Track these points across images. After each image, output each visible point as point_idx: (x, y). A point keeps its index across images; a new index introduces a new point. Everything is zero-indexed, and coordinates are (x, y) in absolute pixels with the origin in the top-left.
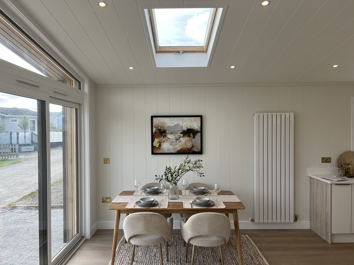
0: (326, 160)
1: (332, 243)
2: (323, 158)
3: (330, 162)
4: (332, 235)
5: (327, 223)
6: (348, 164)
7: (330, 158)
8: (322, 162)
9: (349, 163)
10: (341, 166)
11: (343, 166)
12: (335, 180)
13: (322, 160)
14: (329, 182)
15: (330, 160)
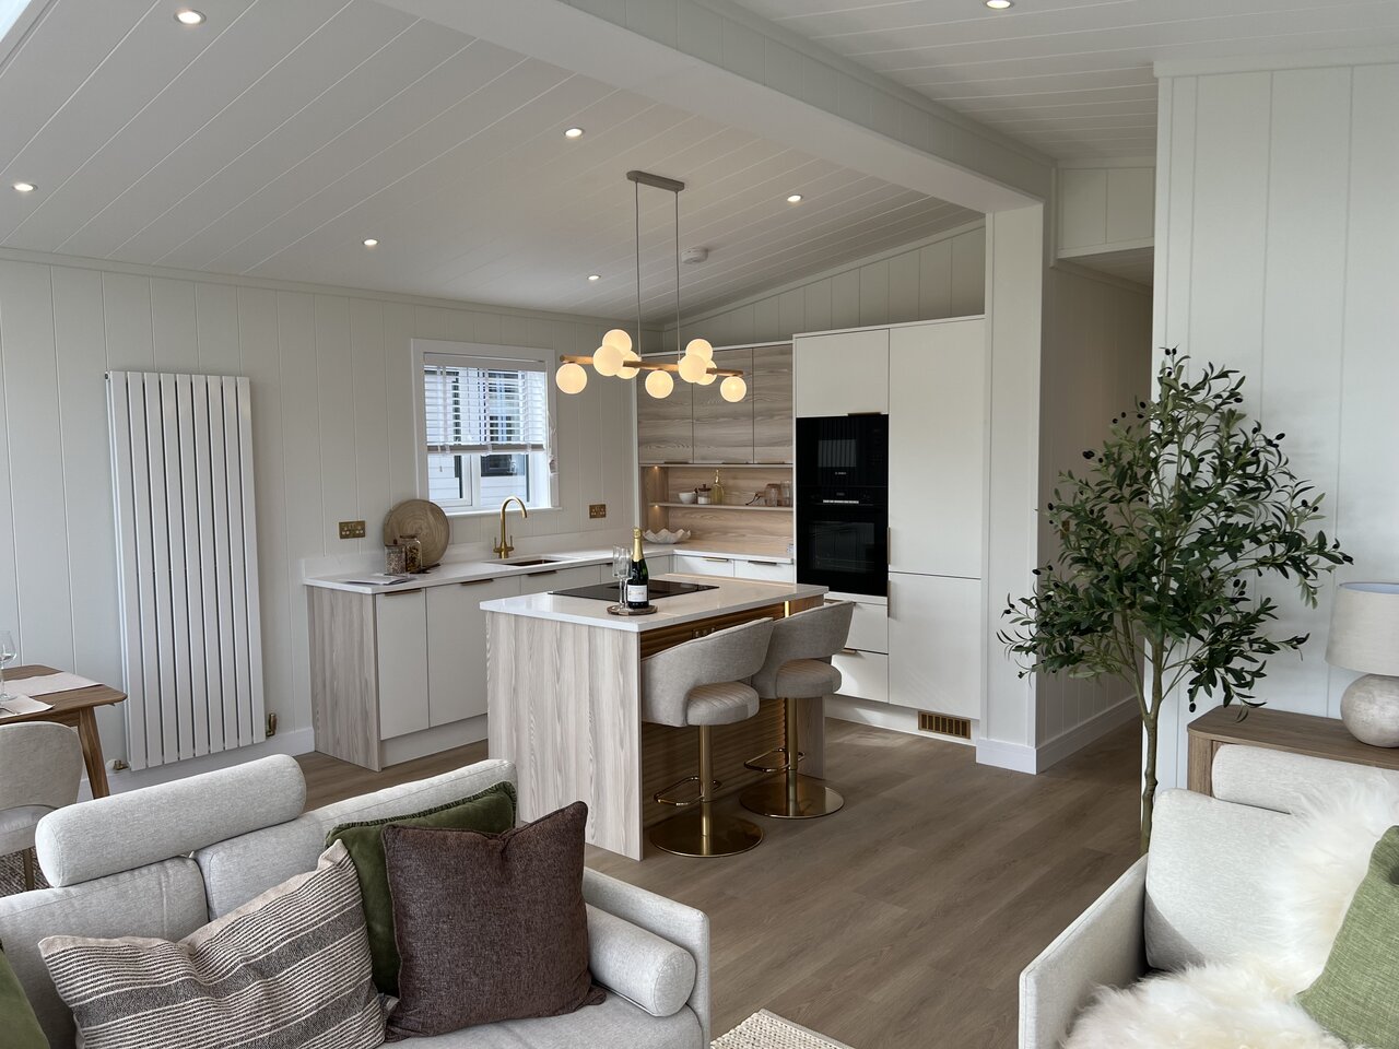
0: (351, 530)
1: (383, 769)
2: (342, 526)
3: (363, 535)
4: (382, 743)
5: (367, 713)
6: (413, 537)
7: (362, 524)
8: (342, 537)
9: (413, 533)
10: (395, 542)
11: (400, 541)
12: (383, 582)
13: (341, 530)
14: (368, 590)
15: (363, 529)
